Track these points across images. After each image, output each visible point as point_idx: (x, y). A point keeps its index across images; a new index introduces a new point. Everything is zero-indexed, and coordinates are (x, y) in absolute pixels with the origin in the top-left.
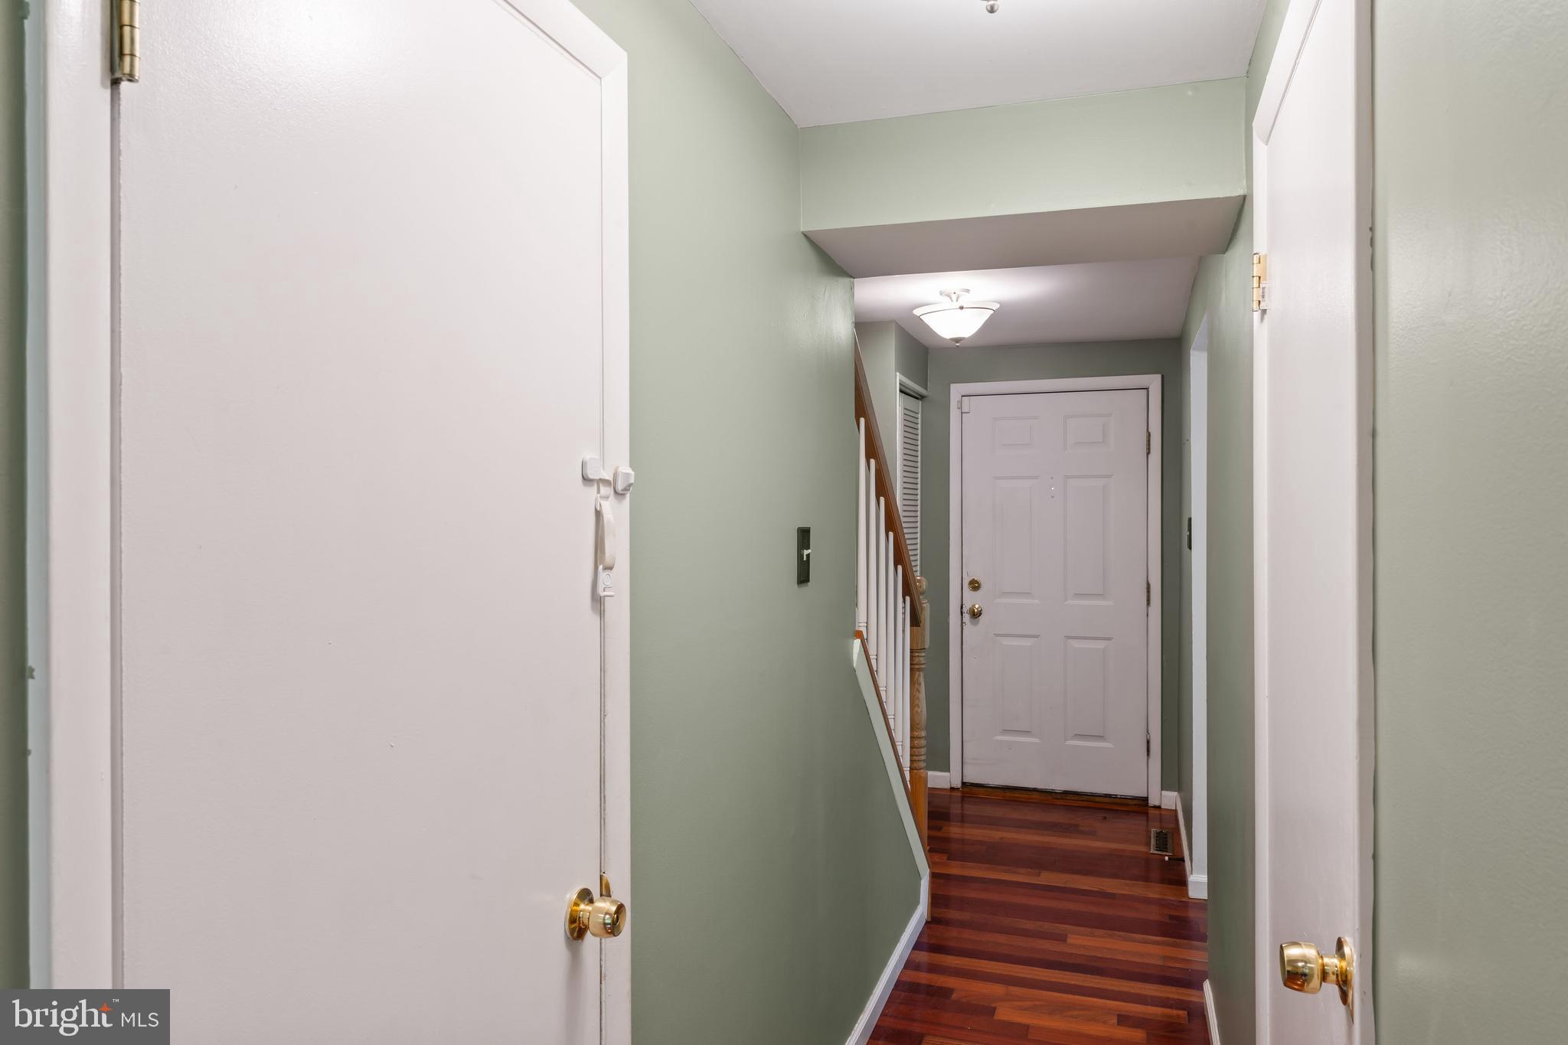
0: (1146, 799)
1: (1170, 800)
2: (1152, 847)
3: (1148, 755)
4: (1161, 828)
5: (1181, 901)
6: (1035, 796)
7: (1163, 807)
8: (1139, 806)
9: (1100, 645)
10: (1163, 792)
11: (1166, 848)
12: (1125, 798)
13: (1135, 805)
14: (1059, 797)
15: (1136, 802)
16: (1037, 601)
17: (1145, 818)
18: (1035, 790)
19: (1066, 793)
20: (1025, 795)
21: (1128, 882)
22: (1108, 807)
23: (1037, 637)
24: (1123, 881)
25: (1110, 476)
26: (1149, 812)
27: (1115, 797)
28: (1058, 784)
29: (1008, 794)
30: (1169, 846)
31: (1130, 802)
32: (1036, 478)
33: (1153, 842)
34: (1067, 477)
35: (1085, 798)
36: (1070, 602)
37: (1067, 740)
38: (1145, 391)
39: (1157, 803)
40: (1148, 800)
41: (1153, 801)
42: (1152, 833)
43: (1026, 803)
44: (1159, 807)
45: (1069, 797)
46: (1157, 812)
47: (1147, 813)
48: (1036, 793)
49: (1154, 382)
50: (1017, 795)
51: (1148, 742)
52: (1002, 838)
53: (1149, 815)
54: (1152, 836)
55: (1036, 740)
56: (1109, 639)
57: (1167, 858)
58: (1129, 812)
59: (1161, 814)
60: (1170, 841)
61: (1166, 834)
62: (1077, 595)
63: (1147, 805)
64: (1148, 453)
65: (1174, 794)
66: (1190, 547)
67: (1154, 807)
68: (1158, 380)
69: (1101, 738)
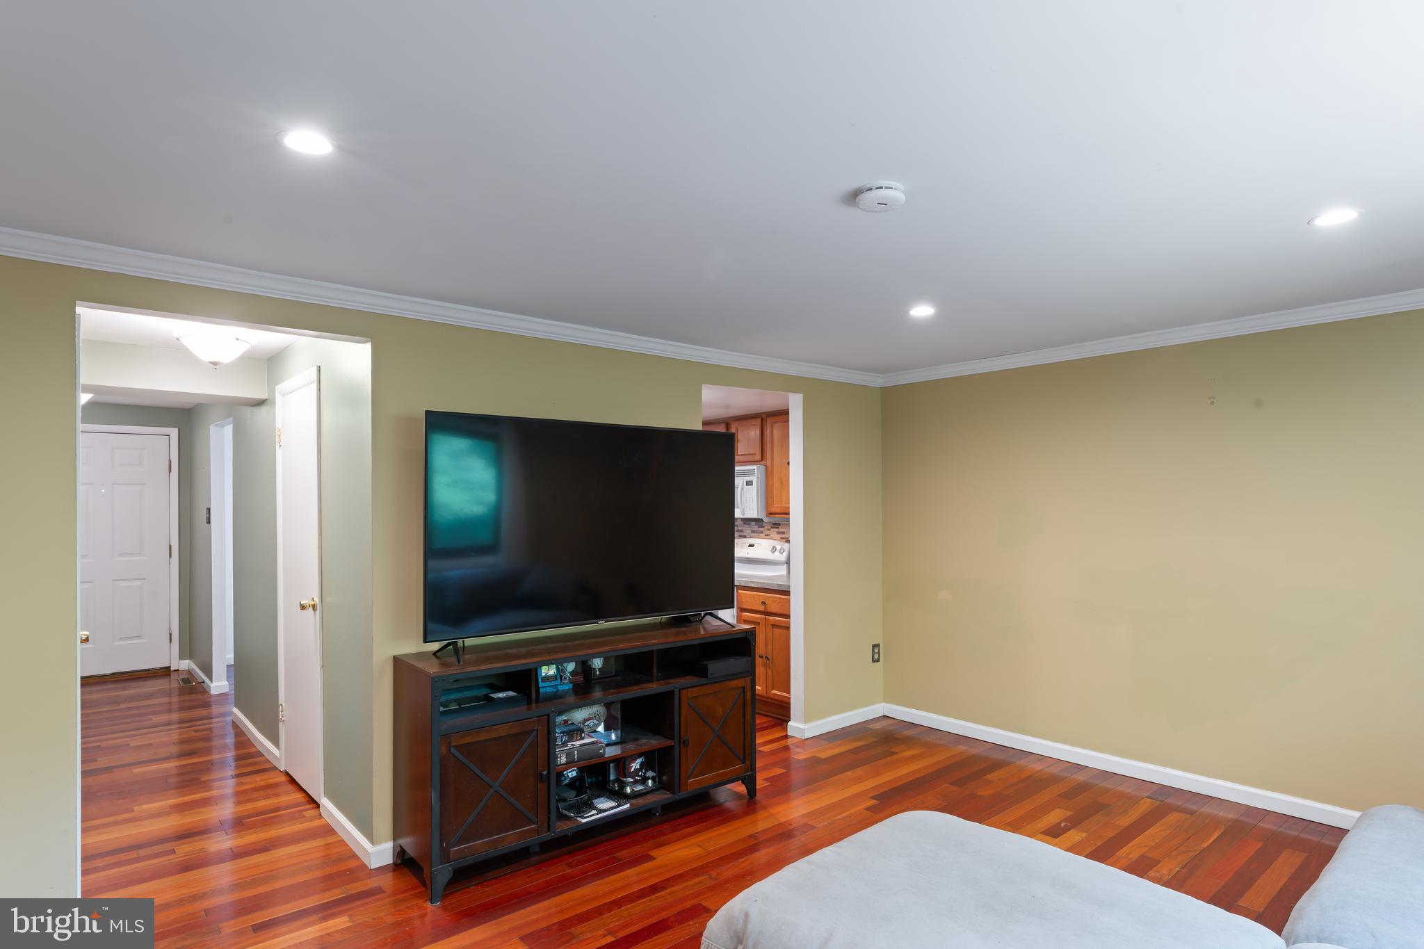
0: (169, 667)
1: (185, 665)
3: (170, 642)
7: (181, 668)
8: (166, 672)
9: (138, 583)
10: (181, 661)
12: (156, 669)
13: (162, 672)
15: (163, 670)
16: (91, 560)
17: (169, 679)
19: (114, 674)
22: (145, 676)
23: (92, 582)
25: (144, 484)
26: (171, 675)
27: (149, 670)
31: (159, 671)
32: (91, 484)
34: (114, 484)
36: (115, 559)
37: (113, 642)
38: (167, 438)
39: (176, 668)
41: (172, 669)
44: (178, 669)
46: (177, 673)
49: (174, 432)
51: (170, 635)
53: (172, 677)
54: (179, 681)
56: (144, 579)
57: (194, 684)
58: (158, 676)
59: (180, 674)
61: (187, 678)
62: (122, 555)
63: (170, 671)
64: (170, 472)
65: (188, 661)
66: (209, 522)
67: (175, 671)
68: (176, 430)
69: (139, 637)
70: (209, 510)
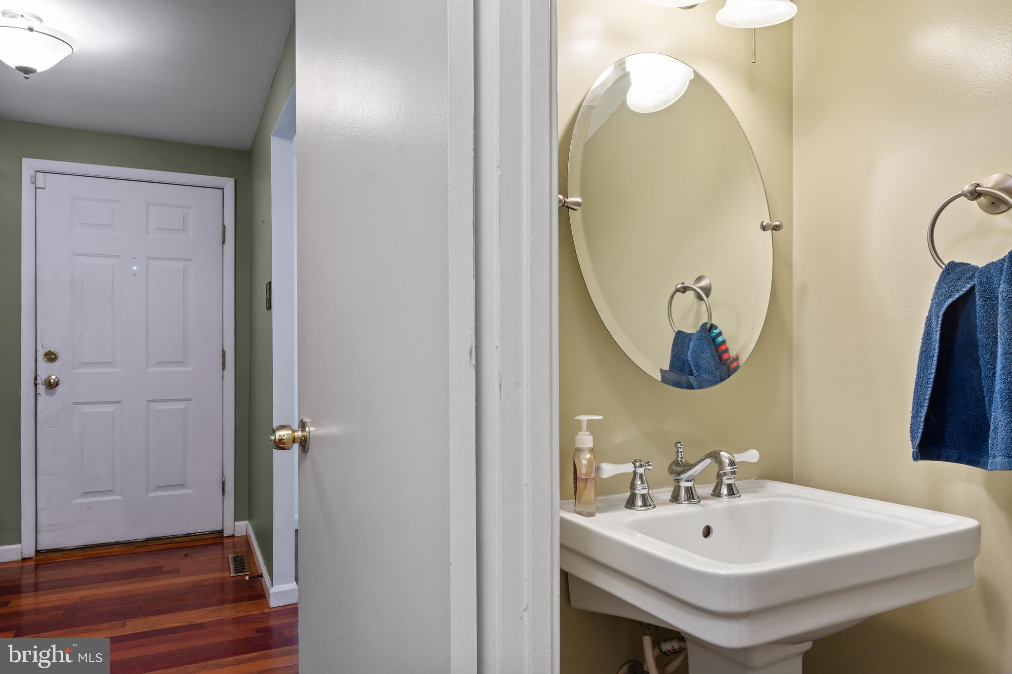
0: (222, 531)
1: (243, 528)
2: (231, 571)
3: (223, 494)
4: (235, 553)
5: (264, 613)
6: (117, 549)
7: (236, 535)
8: (217, 538)
9: (181, 406)
10: (237, 523)
11: (244, 569)
12: (203, 534)
13: (213, 538)
14: (141, 545)
15: (213, 536)
16: (118, 370)
17: (221, 548)
18: (117, 543)
19: (148, 540)
20: (106, 551)
21: (214, 608)
22: (189, 545)
23: (119, 402)
24: (209, 608)
25: (189, 260)
26: (224, 541)
27: (195, 534)
28: (140, 534)
29: (88, 552)
30: (247, 566)
31: (208, 537)
32: (118, 256)
33: (232, 566)
34: (149, 258)
35: (167, 541)
36: (151, 370)
37: (149, 493)
38: (220, 191)
39: (231, 533)
40: (223, 532)
41: (227, 533)
42: (230, 558)
43: (108, 557)
44: (233, 536)
45: (151, 543)
46: (231, 540)
47: (222, 543)
48: (118, 546)
49: (229, 184)
50: (97, 551)
51: (223, 483)
52: (81, 597)
53: (225, 544)
54: (230, 561)
55: (119, 497)
56: (189, 400)
57: (247, 578)
58: (207, 545)
59: (234, 542)
60: (246, 562)
61: (242, 557)
62: (159, 363)
63: (222, 537)
64: (223, 243)
65: (246, 522)
66: (269, 307)
67: (229, 537)
68: (231, 181)
69: (182, 486)
70: (270, 284)
